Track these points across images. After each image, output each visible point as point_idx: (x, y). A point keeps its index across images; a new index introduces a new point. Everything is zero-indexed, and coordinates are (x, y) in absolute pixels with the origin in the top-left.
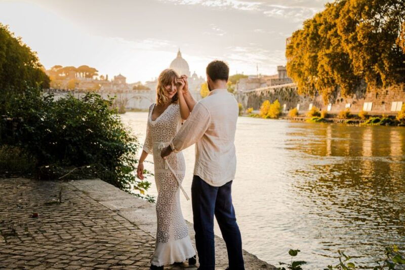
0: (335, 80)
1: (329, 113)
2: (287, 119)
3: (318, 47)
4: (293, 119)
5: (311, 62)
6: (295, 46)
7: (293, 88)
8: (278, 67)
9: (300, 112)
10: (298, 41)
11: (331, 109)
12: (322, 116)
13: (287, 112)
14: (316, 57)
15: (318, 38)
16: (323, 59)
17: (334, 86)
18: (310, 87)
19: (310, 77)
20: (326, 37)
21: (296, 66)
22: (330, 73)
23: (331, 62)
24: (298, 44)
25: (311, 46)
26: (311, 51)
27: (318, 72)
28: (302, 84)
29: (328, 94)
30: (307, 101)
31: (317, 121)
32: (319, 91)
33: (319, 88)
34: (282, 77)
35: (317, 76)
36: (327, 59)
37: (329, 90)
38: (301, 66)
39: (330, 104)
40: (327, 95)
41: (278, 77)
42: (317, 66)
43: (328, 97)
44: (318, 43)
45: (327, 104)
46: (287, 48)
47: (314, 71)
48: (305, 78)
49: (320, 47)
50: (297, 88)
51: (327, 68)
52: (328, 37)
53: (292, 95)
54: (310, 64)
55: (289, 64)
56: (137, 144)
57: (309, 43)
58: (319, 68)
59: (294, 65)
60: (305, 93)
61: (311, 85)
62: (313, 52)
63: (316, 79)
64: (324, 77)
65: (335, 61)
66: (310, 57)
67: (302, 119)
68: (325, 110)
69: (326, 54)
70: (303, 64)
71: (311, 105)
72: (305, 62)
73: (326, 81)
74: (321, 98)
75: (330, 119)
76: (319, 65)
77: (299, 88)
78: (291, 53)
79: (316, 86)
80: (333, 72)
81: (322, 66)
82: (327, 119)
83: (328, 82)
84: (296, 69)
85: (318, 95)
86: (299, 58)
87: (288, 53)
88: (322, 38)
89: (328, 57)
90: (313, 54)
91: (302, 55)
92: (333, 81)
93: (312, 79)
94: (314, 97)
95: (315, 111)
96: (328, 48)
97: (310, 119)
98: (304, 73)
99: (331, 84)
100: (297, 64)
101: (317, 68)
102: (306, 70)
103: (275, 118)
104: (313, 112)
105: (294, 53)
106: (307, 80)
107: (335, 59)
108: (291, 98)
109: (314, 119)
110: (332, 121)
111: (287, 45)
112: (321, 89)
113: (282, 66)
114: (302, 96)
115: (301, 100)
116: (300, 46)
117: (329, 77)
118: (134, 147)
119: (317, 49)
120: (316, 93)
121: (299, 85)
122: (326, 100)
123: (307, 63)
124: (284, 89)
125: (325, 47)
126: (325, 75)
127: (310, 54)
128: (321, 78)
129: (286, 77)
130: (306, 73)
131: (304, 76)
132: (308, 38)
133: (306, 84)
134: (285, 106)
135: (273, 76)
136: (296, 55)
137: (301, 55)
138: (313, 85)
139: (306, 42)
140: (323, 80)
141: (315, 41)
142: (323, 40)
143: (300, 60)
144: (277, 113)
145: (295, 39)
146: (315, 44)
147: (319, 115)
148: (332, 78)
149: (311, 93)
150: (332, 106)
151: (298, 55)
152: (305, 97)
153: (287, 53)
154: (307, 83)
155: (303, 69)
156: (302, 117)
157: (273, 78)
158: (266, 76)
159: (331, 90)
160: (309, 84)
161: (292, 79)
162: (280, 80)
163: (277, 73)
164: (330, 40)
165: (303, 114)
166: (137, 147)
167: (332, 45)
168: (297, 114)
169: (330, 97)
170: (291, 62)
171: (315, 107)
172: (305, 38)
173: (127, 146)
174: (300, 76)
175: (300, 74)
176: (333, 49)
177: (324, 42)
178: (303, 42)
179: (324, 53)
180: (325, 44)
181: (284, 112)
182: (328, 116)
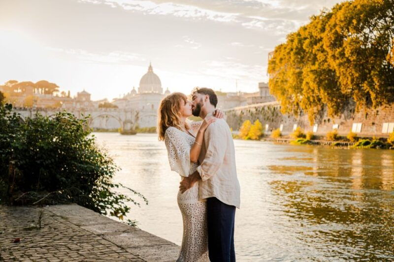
0: (322, 98)
1: (315, 134)
2: (270, 141)
3: (303, 62)
4: (276, 141)
5: (296, 80)
6: (277, 62)
7: (276, 106)
8: (260, 84)
9: (283, 133)
10: (281, 56)
11: (317, 131)
12: (308, 138)
13: (270, 133)
14: (300, 73)
15: (302, 53)
16: (308, 75)
17: (320, 105)
18: (294, 105)
19: (294, 95)
20: (312, 52)
21: (279, 83)
22: (316, 91)
23: (317, 79)
24: (281, 59)
25: (295, 61)
26: (295, 67)
27: (302, 90)
28: (286, 103)
29: (315, 113)
30: (291, 122)
31: (302, 143)
32: (304, 111)
33: (304, 107)
34: (263, 95)
35: (302, 94)
36: (312, 76)
37: (315, 109)
38: (285, 83)
39: (317, 125)
40: (312, 115)
41: (259, 95)
42: (301, 83)
43: (314, 116)
44: (302, 58)
45: (313, 124)
46: (269, 64)
47: (298, 89)
48: (289, 96)
49: (305, 63)
50: (280, 107)
51: (313, 85)
52: (314, 52)
53: (275, 114)
54: (294, 81)
55: (271, 81)
56: (113, 167)
57: (293, 58)
58: (304, 86)
59: (277, 82)
60: (289, 113)
61: (295, 103)
62: (298, 68)
63: (301, 97)
64: (309, 96)
65: (321, 78)
66: (294, 73)
67: (285, 141)
68: (311, 131)
69: (312, 71)
70: (286, 81)
71: (295, 127)
72: (289, 79)
73: (311, 99)
74: (306, 118)
75: (316, 141)
76: (304, 82)
77: (283, 107)
78: (274, 69)
79: (301, 105)
80: (319, 90)
81: (307, 83)
82: (313, 141)
83: (314, 100)
84: (279, 86)
85: (303, 115)
86: (283, 75)
87: (271, 68)
88: (307, 53)
89: (314, 74)
90: (298, 70)
91: (286, 71)
92: (319, 100)
93: (297, 97)
94: (299, 116)
95: (300, 132)
96: (314, 64)
97: (294, 141)
98: (288, 91)
99: (317, 103)
100: (280, 80)
101: (301, 85)
102: (290, 87)
103: (256, 139)
104: (297, 133)
105: (277, 69)
106: (290, 98)
107: (321, 75)
108: (274, 117)
109: (299, 141)
110: (318, 144)
111: (269, 61)
112: (306, 108)
113: (263, 83)
114: (285, 115)
115: (284, 120)
116: (283, 61)
117: (314, 95)
118: (111, 170)
119: (301, 65)
120: (301, 112)
121: (282, 104)
122: (312, 120)
123: (291, 80)
124: (266, 108)
125: (310, 63)
126: (311, 93)
127: (294, 70)
128: (307, 97)
129: (267, 95)
130: (290, 90)
131: (288, 94)
132: (292, 53)
133: (289, 102)
134: (267, 126)
135: (254, 93)
136: (279, 71)
137: (284, 71)
138: (298, 104)
139: (290, 58)
140: (308, 98)
141: (299, 57)
142: (308, 55)
143: (283, 77)
144: (259, 133)
145: (278, 53)
146: (299, 60)
147: (304, 137)
148: (318, 96)
149: (296, 112)
150: (318, 126)
151: (281, 71)
152: (289, 117)
153: (269, 69)
154: (291, 101)
155: (286, 86)
156: (286, 138)
157: (254, 96)
158: (246, 94)
159: (318, 110)
160: (293, 102)
161: (275, 97)
162: (261, 98)
163: (258, 90)
164: (315, 55)
165: (287, 135)
166: (114, 170)
167: (318, 61)
168: (281, 135)
169: (316, 118)
170: (274, 79)
171: (300, 127)
172: (289, 53)
173: (103, 169)
174: (283, 94)
175: (284, 92)
176: (319, 65)
177: (309, 57)
178: (287, 57)
179: (309, 70)
180: (310, 59)
181: (266, 133)
182: (314, 137)
